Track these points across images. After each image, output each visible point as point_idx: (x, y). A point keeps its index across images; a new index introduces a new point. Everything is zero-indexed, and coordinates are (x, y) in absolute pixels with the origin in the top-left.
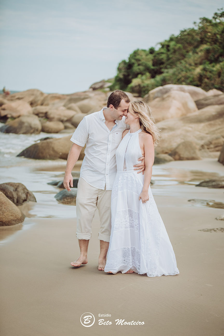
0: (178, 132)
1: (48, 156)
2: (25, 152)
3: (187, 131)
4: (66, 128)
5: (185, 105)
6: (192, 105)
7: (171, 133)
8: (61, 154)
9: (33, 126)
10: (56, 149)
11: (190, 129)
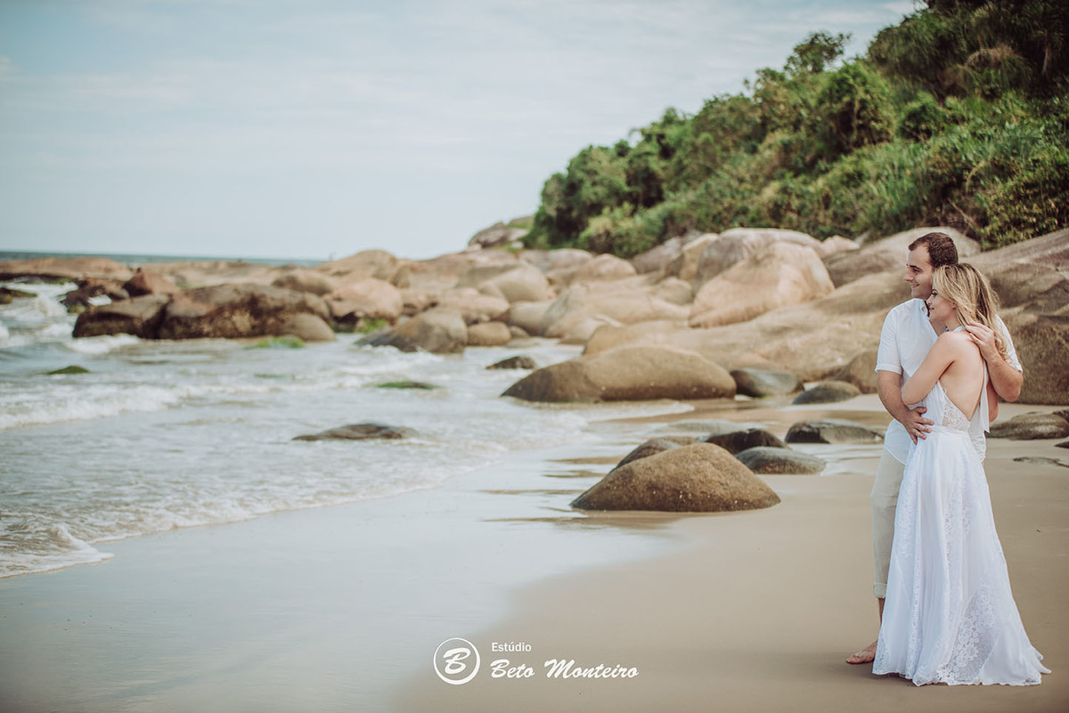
0: (822, 334)
1: (577, 396)
2: (520, 388)
3: (843, 332)
4: (514, 336)
5: (807, 274)
6: (821, 274)
7: (806, 337)
8: (604, 388)
9: (453, 334)
10: (592, 378)
11: (847, 326)
